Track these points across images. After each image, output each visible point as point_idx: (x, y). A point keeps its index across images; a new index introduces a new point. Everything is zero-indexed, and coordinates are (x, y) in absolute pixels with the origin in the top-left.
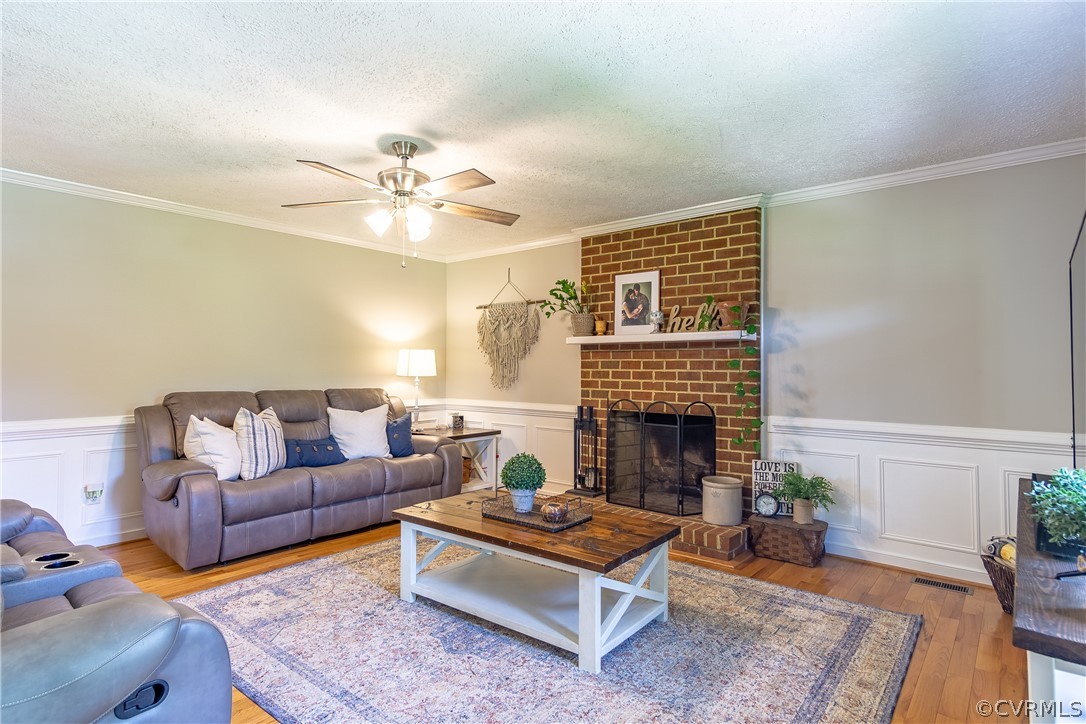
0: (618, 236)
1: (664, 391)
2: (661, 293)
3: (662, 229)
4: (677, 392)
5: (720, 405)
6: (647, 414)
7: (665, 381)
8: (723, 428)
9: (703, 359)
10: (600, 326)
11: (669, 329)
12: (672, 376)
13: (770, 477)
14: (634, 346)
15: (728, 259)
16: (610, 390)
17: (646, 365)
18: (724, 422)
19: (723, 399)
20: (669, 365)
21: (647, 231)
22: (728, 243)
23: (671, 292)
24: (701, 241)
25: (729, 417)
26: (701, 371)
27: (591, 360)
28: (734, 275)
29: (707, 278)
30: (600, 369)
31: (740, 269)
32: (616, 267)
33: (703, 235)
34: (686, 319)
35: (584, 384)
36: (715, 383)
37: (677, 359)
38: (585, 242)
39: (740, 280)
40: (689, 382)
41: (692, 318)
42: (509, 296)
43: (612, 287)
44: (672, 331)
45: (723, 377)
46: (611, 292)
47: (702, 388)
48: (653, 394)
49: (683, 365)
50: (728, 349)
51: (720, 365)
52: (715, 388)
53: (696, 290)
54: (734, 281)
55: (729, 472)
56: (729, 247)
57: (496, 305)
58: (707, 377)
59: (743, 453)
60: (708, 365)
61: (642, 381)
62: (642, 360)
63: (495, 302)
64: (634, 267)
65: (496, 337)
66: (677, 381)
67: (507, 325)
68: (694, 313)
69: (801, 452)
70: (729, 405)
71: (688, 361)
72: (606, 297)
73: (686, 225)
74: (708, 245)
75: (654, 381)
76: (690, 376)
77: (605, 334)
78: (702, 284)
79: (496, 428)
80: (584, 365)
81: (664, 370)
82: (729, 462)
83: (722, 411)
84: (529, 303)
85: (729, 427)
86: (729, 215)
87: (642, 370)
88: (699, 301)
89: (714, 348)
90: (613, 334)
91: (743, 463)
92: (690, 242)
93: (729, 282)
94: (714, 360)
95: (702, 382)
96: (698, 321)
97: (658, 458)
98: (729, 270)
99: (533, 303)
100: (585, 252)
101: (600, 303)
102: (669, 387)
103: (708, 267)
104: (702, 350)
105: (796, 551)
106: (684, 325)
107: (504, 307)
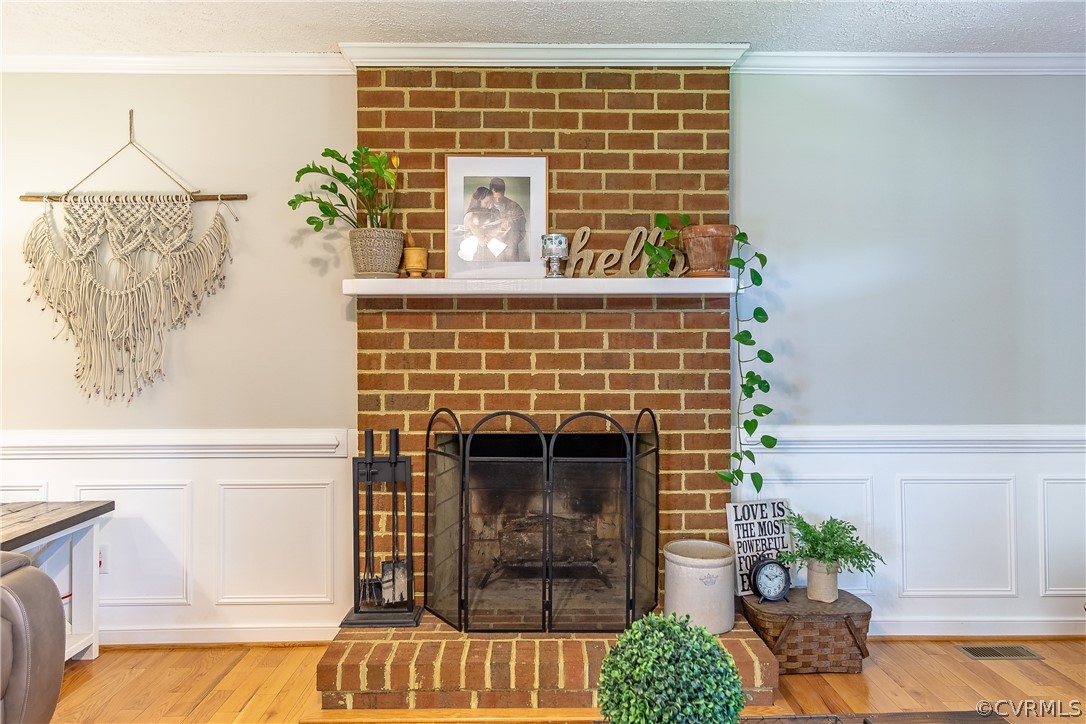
0: (448, 77)
1: (557, 391)
2: (553, 201)
3: (548, 78)
4: (582, 393)
5: (668, 412)
6: (476, 437)
7: (557, 372)
8: (673, 452)
9: (633, 330)
10: (415, 258)
11: (570, 270)
12: (574, 362)
13: (756, 529)
14: (490, 303)
15: (680, 152)
16: (433, 393)
17: (516, 342)
18: (673, 442)
19: (673, 402)
20: (566, 342)
21: (519, 77)
22: (681, 123)
23: (572, 201)
24: (631, 112)
25: (683, 432)
26: (632, 352)
27: (385, 330)
28: (692, 182)
29: (641, 182)
30: (407, 349)
31: (703, 173)
32: (447, 141)
33: (632, 101)
34: (605, 254)
35: (363, 382)
36: (657, 372)
37: (583, 330)
38: (366, 76)
39: (702, 191)
40: (607, 373)
41: (617, 253)
42: (131, 177)
43: (440, 180)
44: (575, 275)
45: (672, 362)
46: (433, 191)
47: (634, 382)
48: (534, 398)
49: (596, 341)
50: (681, 313)
51: (665, 341)
52: (657, 382)
53: (621, 201)
54: (691, 192)
55: (683, 530)
56: (681, 130)
57: (90, 198)
58: (642, 361)
59: (707, 493)
60: (644, 341)
61: (507, 373)
62: (507, 332)
63: (85, 188)
64: (490, 145)
65: (93, 272)
66: (582, 372)
67: (131, 246)
68: (620, 243)
69: (788, 480)
70: (683, 411)
71: (606, 333)
72: (424, 200)
73: (601, 78)
74: (643, 121)
75: (534, 371)
76: (609, 361)
77: (424, 275)
78: (631, 192)
79: (101, 497)
80: (363, 341)
81: (557, 350)
82: (683, 512)
83: (670, 422)
84: (197, 198)
85: (684, 451)
86: (682, 73)
87: (507, 350)
88: (628, 222)
89: (654, 309)
90: (442, 276)
91: (708, 510)
92: (606, 110)
93: (681, 193)
94: (655, 332)
95: (632, 371)
96: (628, 260)
97: (480, 514)
98: (681, 171)
99: (214, 198)
100: (364, 99)
101: (405, 212)
102: (566, 382)
103: (642, 161)
104: (633, 312)
105: (839, 651)
106: (601, 265)
107: (116, 202)
